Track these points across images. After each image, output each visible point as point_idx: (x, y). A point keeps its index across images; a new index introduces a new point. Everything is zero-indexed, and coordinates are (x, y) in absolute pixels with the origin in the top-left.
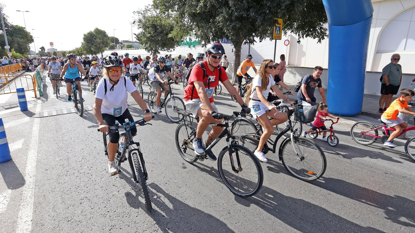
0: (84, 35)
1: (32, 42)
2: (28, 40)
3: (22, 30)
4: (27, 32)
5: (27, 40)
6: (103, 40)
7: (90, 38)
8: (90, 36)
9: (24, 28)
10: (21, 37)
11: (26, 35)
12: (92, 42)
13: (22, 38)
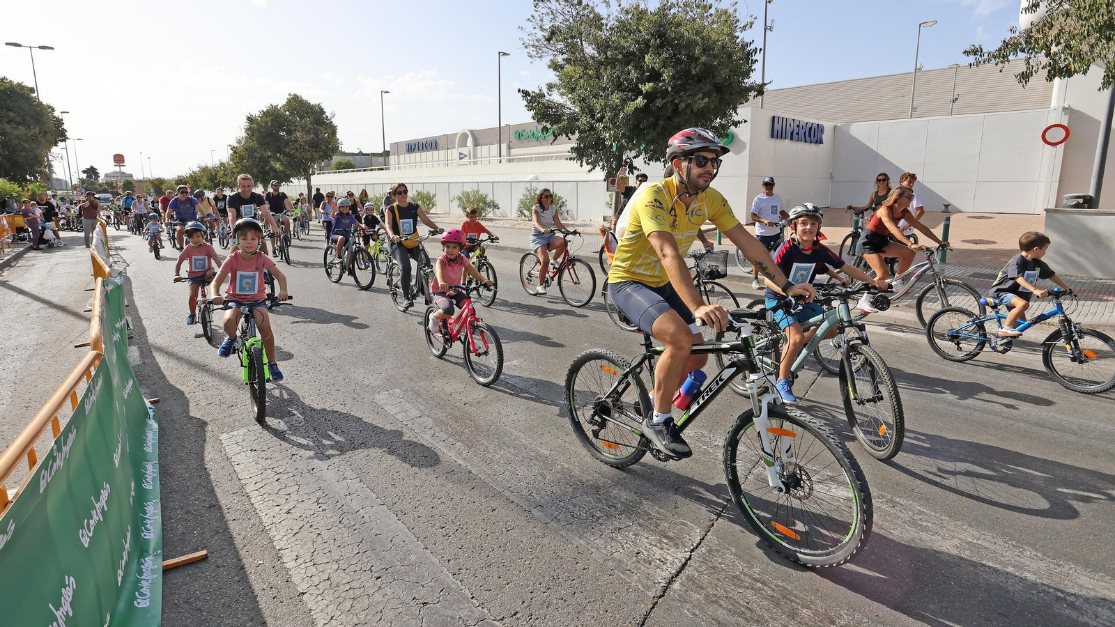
0: (248, 118)
1: (61, 141)
2: (45, 133)
3: (22, 95)
4: (41, 104)
5: (40, 133)
6: (317, 135)
7: (272, 126)
8: (272, 121)
9: (32, 90)
10: (18, 119)
11: (38, 114)
12: (278, 144)
13: (19, 124)
